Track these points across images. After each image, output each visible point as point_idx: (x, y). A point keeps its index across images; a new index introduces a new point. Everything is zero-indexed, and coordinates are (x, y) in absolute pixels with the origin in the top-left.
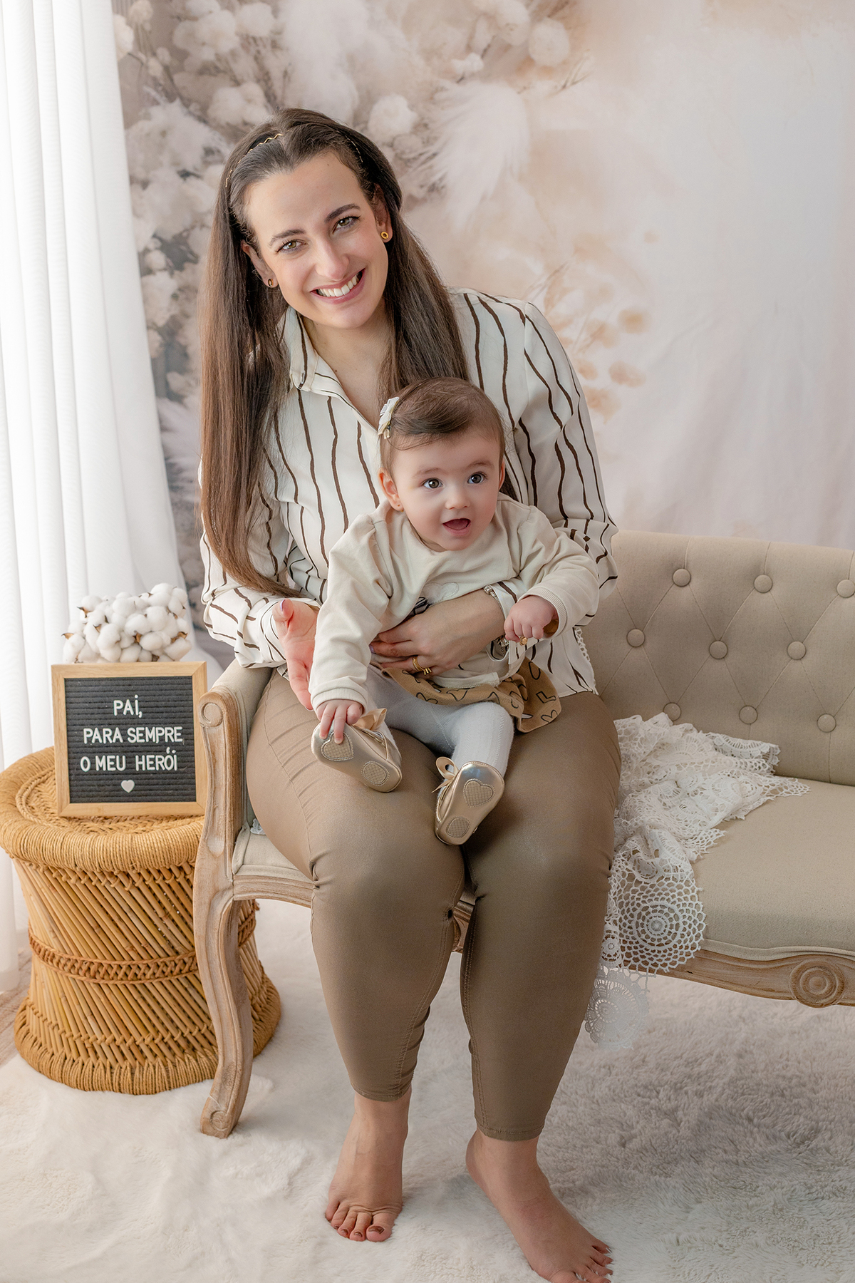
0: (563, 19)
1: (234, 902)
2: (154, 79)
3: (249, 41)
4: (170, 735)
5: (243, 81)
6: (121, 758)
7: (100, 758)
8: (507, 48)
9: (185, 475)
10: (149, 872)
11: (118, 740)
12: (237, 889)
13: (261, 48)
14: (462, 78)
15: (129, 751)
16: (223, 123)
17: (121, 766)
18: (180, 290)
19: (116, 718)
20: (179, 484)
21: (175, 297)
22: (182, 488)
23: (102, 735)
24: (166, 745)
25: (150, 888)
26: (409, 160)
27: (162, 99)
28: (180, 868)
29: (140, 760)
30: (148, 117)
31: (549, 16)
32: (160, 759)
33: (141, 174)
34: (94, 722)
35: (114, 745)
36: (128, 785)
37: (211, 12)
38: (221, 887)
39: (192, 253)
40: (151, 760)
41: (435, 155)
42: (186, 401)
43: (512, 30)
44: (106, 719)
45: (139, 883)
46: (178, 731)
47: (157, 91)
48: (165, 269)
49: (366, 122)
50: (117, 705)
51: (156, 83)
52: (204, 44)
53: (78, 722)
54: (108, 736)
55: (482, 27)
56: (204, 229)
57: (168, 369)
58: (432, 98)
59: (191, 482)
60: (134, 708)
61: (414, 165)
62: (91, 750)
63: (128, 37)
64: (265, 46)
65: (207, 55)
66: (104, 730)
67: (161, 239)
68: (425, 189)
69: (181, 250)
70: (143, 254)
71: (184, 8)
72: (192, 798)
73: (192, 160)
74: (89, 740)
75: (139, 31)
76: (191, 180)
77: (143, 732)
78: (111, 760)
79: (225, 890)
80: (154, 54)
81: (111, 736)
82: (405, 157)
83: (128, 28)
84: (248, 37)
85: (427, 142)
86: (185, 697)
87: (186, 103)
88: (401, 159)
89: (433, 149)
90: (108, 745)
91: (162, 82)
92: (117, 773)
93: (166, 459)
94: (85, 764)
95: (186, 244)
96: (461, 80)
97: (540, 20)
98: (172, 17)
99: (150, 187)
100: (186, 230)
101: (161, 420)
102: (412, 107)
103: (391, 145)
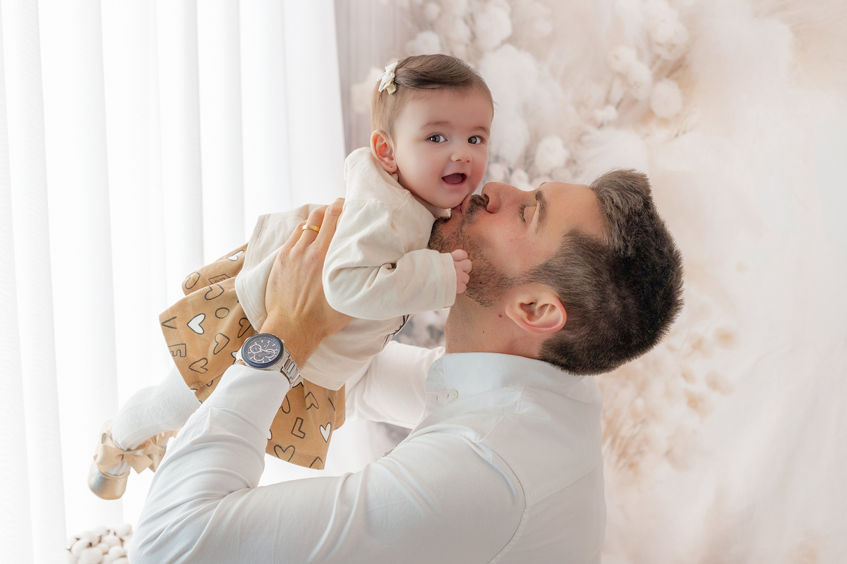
0: (676, 79)
8: (635, 102)
14: (602, 125)
31: (668, 77)
43: (638, 87)
49: (533, 156)
55: (617, 84)
58: (580, 140)
85: (577, 174)
96: (600, 126)
97: (660, 80)
102: (566, 146)
103: (550, 175)
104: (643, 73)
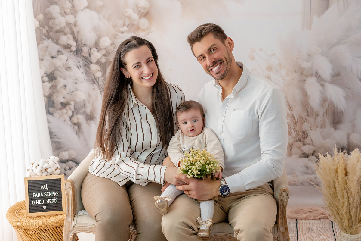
0: (146, 18)
1: (74, 234)
2: (44, 34)
3: (68, 24)
4: (55, 194)
5: (67, 34)
6: (43, 200)
7: (37, 201)
8: (134, 25)
9: (54, 134)
10: (51, 229)
11: (42, 196)
12: (75, 230)
13: (72, 26)
14: (123, 32)
15: (45, 198)
16: (62, 44)
17: (43, 203)
18: (52, 86)
19: (41, 190)
20: (52, 136)
21: (50, 88)
22: (53, 137)
23: (38, 195)
24: (54, 196)
25: (51, 233)
26: (110, 52)
27: (46, 39)
28: (59, 227)
29: (48, 201)
30: (43, 43)
31: (143, 17)
32: (53, 200)
33: (41, 58)
34: (35, 191)
35: (41, 197)
36: (45, 207)
37: (58, 17)
38: (71, 230)
39: (55, 77)
40: (50, 200)
42: (54, 115)
43: (134, 20)
44: (39, 191)
45: (48, 232)
46: (57, 193)
47: (45, 37)
48: (48, 81)
49: (99, 43)
50: (41, 187)
51: (45, 35)
52: (57, 25)
53: (31, 192)
54: (39, 195)
55: (127, 20)
56: (58, 71)
57: (49, 107)
58: (115, 37)
59: (56, 136)
60: (46, 187)
61: (111, 53)
62: (35, 199)
63: (37, 23)
64: (72, 25)
65: (58, 28)
66: (38, 193)
67: (46, 74)
69: (52, 76)
70: (42, 77)
71: (52, 16)
72: (61, 210)
73: (54, 54)
74: (34, 196)
75: (40, 22)
76: (54, 59)
77: (48, 193)
78: (40, 201)
79: (72, 231)
80: (44, 28)
81: (40, 195)
82: (109, 52)
83: (37, 21)
84: (68, 23)
85: (114, 48)
86: (59, 184)
87: (53, 40)
88: (108, 52)
90: (39, 197)
91: (46, 35)
92: (42, 204)
93: (49, 130)
94: (33, 203)
95: (53, 75)
96: (122, 33)
97: (141, 18)
98: (49, 19)
99: (43, 61)
100: (53, 71)
101: (48, 120)
102: (110, 39)
103: (105, 49)
104: (135, 16)
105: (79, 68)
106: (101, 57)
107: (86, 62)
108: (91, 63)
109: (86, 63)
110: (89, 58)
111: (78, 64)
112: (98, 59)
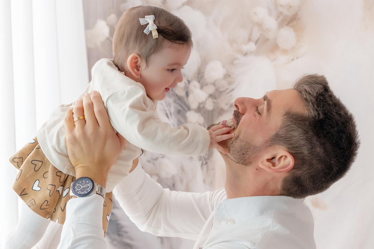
0: (292, 26)
8: (267, 40)
26: (221, 92)
31: (287, 25)
41: (233, 90)
43: (269, 31)
49: (203, 73)
55: (256, 29)
58: (232, 63)
61: (224, 94)
68: (228, 106)
85: (230, 83)
88: (218, 92)
89: (232, 87)
96: (246, 54)
97: (282, 27)
102: (224, 67)
103: (214, 84)
104: (271, 23)
105: (168, 117)
106: (206, 100)
107: (181, 106)
108: (189, 109)
109: (180, 108)
110: (186, 100)
111: (166, 108)
112: (200, 101)
